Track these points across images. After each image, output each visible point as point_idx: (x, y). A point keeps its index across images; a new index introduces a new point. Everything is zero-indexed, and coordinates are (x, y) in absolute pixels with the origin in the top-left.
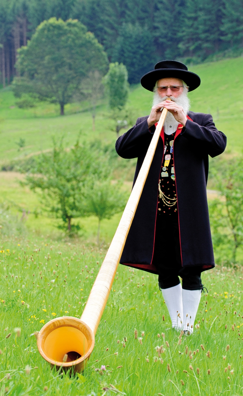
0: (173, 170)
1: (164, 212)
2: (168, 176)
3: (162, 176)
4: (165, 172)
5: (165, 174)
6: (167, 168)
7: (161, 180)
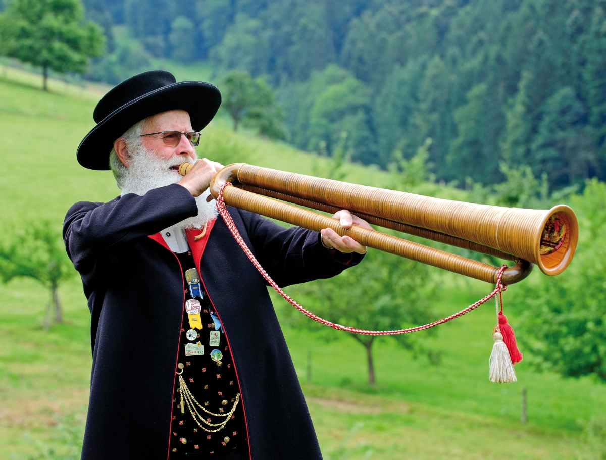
0: (215, 339)
1: (197, 447)
2: (203, 354)
3: (187, 354)
4: (194, 342)
5: (194, 350)
6: (198, 333)
7: (185, 364)
